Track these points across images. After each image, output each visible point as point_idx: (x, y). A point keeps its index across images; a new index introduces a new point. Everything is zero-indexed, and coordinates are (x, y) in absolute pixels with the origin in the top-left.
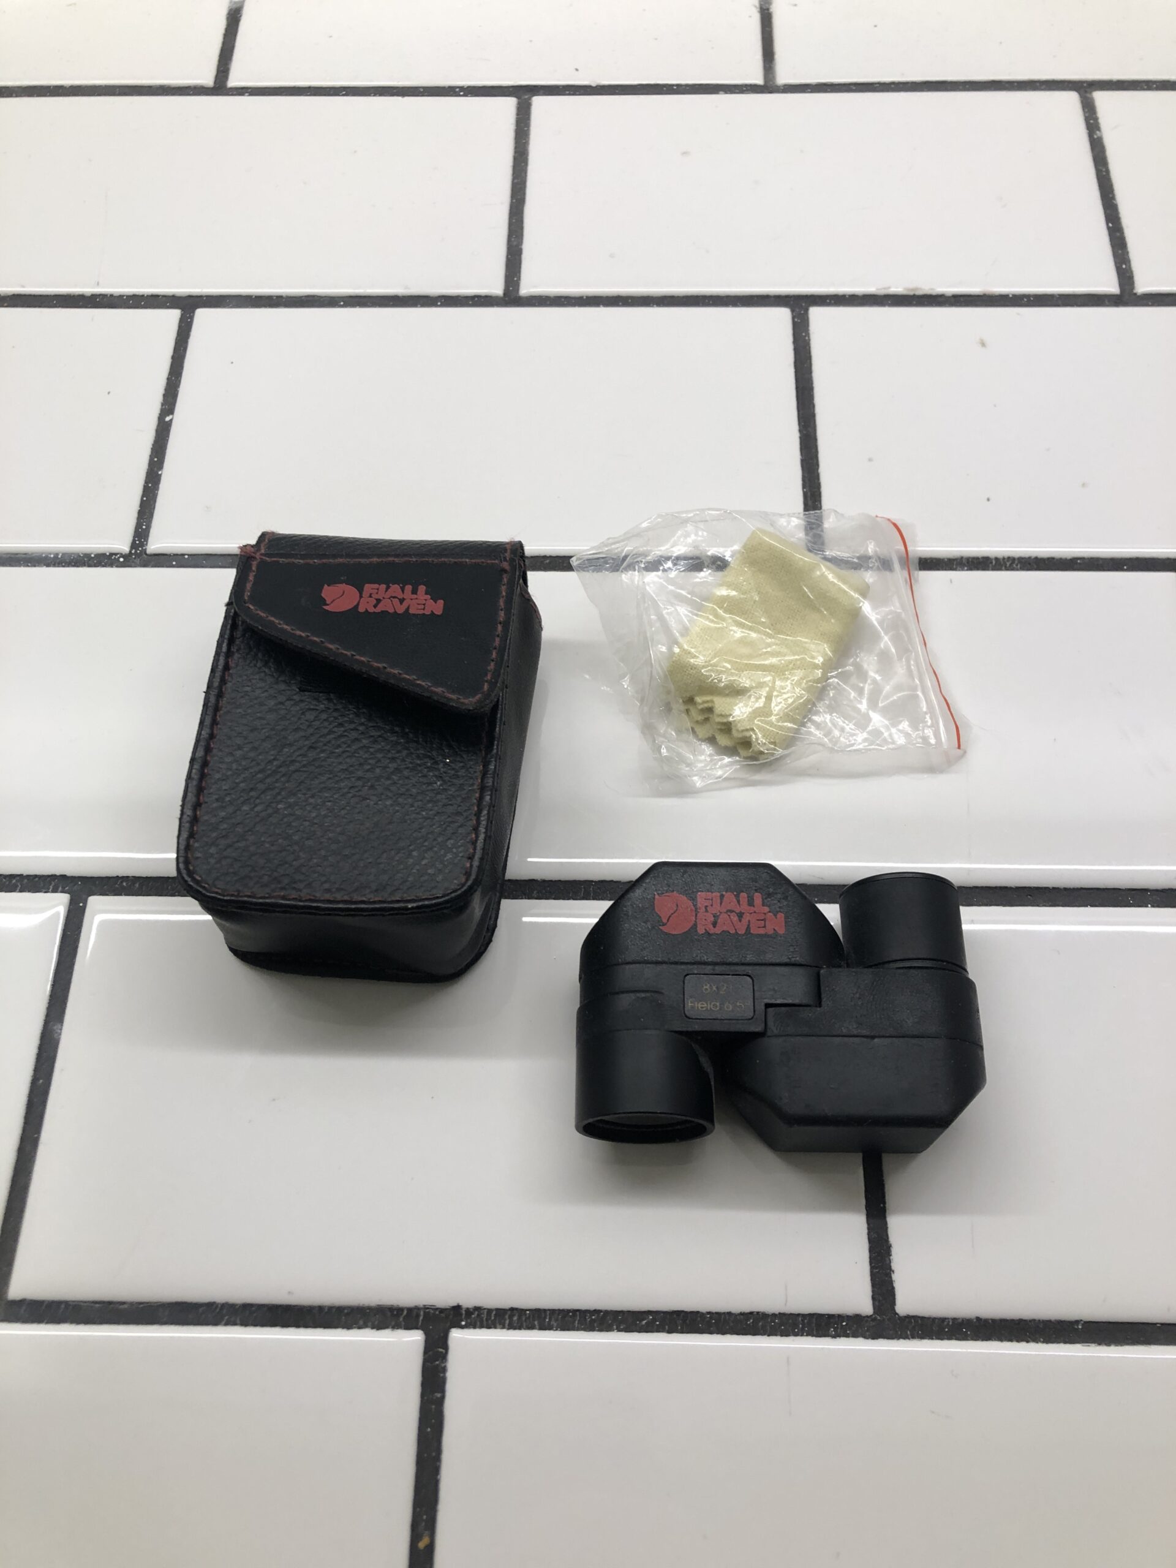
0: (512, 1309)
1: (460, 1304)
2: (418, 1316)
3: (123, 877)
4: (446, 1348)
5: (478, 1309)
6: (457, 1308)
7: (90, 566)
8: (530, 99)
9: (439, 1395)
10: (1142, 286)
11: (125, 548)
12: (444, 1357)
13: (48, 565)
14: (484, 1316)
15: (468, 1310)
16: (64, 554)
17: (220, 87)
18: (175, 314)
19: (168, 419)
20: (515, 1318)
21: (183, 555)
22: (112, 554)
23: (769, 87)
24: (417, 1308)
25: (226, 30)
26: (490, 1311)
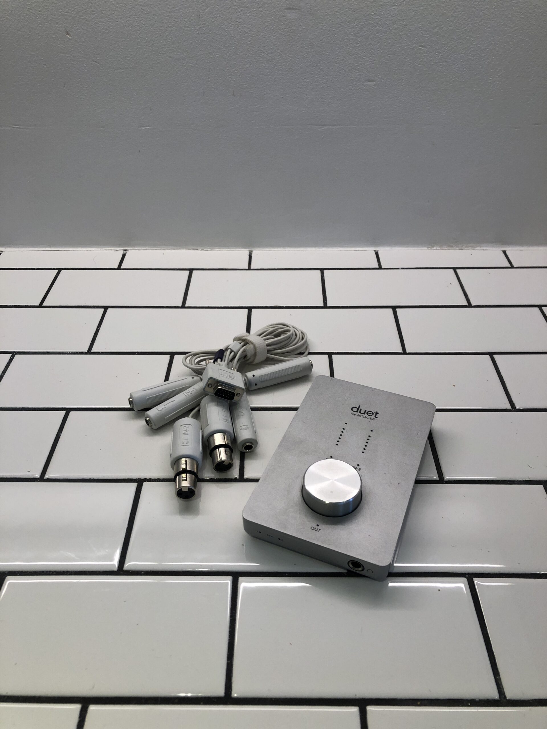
0: (158, 479)
1: (147, 478)
2: (137, 480)
3: (79, 408)
4: (142, 485)
5: (150, 479)
6: (146, 479)
7: (77, 354)
8: (193, 271)
9: (139, 493)
10: (328, 305)
11: (86, 351)
12: (142, 487)
13: (67, 354)
14: (152, 480)
15: (148, 479)
16: (71, 352)
17: (119, 268)
18: (103, 309)
19: (99, 328)
20: (158, 481)
21: (100, 352)
22: (83, 352)
23: (249, 269)
24: (136, 479)
25: (122, 258)
26: (153, 479)
